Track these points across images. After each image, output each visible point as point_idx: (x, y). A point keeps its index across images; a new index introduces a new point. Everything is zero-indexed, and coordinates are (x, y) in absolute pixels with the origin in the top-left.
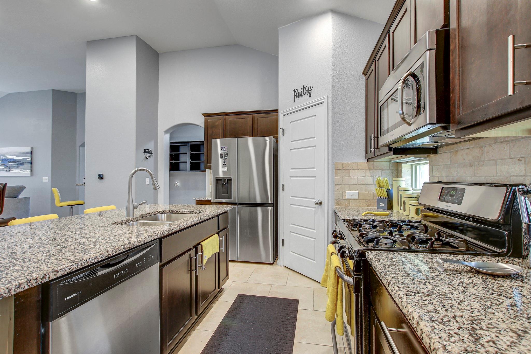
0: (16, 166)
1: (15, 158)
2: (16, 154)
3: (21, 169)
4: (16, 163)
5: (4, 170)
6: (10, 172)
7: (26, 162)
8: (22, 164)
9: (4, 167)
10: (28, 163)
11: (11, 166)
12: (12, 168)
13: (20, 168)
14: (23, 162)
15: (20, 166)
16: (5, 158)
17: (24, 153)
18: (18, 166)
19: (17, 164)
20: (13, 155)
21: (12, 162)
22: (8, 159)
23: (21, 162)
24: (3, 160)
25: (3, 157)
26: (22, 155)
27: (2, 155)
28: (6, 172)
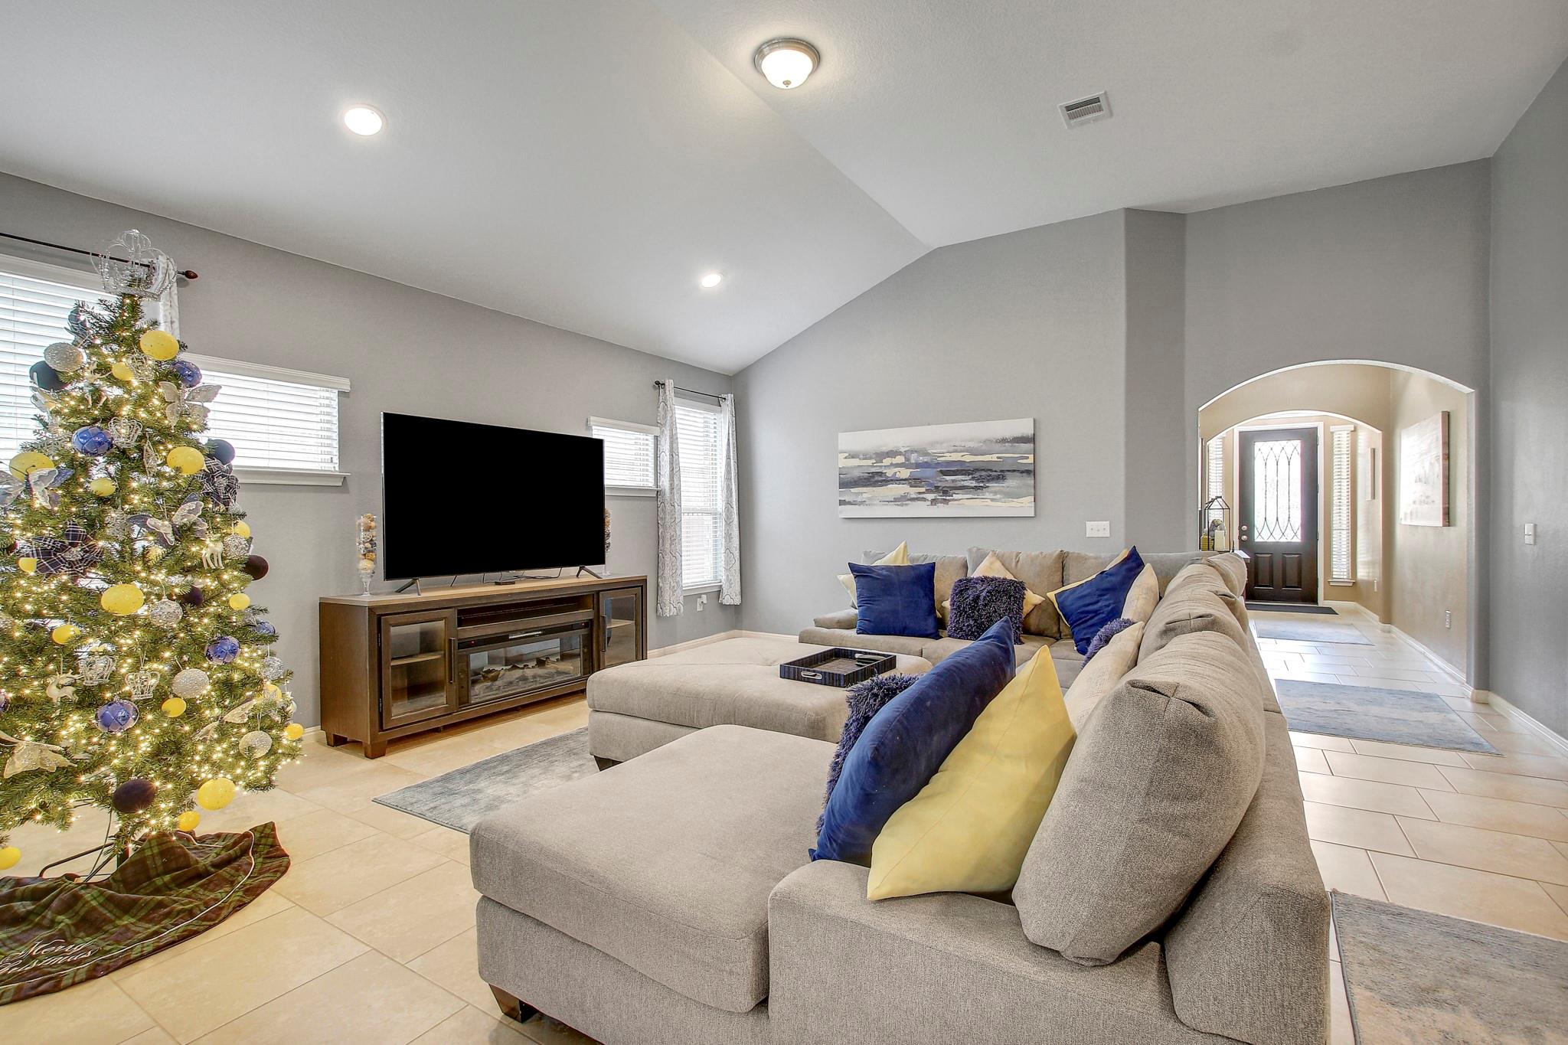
0: (974, 484)
1: (968, 458)
2: (971, 444)
3: (995, 493)
4: (972, 474)
5: (924, 499)
6: (947, 504)
7: (1014, 471)
8: (1000, 477)
9: (923, 490)
10: (1022, 472)
11: (952, 485)
12: (956, 492)
13: (991, 492)
14: (1001, 471)
15: (988, 485)
16: (926, 459)
17: (1004, 441)
18: (982, 485)
19: (977, 480)
20: (959, 448)
21: (954, 473)
22: (939, 464)
23: (991, 470)
24: (918, 465)
25: (921, 458)
26: (998, 447)
27: (916, 451)
28: (932, 504)
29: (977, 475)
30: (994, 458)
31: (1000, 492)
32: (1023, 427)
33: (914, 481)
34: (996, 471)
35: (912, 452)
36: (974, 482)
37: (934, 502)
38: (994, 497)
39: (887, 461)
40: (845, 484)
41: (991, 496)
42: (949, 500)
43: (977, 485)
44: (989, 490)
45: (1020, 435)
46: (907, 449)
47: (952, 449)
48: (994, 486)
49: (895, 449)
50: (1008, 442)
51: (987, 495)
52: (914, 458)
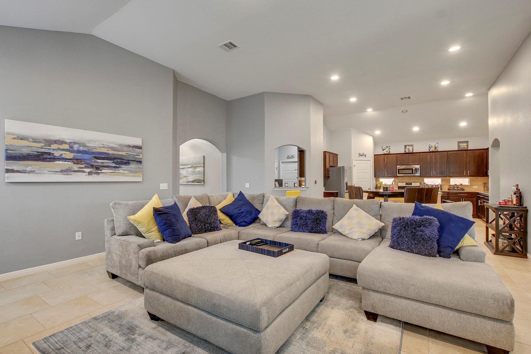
1: (111, 152)
2: (112, 145)
3: (125, 170)
4: (113, 160)
5: (84, 172)
6: (99, 175)
7: (134, 161)
8: (127, 163)
9: (83, 166)
10: (137, 162)
11: (101, 165)
12: (104, 168)
13: (123, 170)
14: (128, 160)
15: (121, 166)
16: (85, 149)
17: (129, 146)
18: (118, 166)
19: (116, 163)
20: (105, 146)
21: (103, 159)
22: (93, 153)
23: (123, 159)
24: (79, 152)
25: (81, 148)
26: (126, 149)
27: (78, 143)
28: (89, 175)
29: (116, 161)
30: (124, 153)
31: (127, 170)
32: (138, 141)
33: (76, 161)
34: (125, 160)
35: (75, 143)
36: (114, 164)
37: (90, 173)
38: (124, 172)
39: (55, 146)
40: (10, 158)
41: (123, 172)
42: (100, 173)
43: (115, 166)
44: (122, 168)
45: (136, 145)
46: (71, 141)
47: (102, 146)
48: (124, 167)
49: (61, 140)
50: (131, 147)
51: (121, 171)
52: (76, 147)
